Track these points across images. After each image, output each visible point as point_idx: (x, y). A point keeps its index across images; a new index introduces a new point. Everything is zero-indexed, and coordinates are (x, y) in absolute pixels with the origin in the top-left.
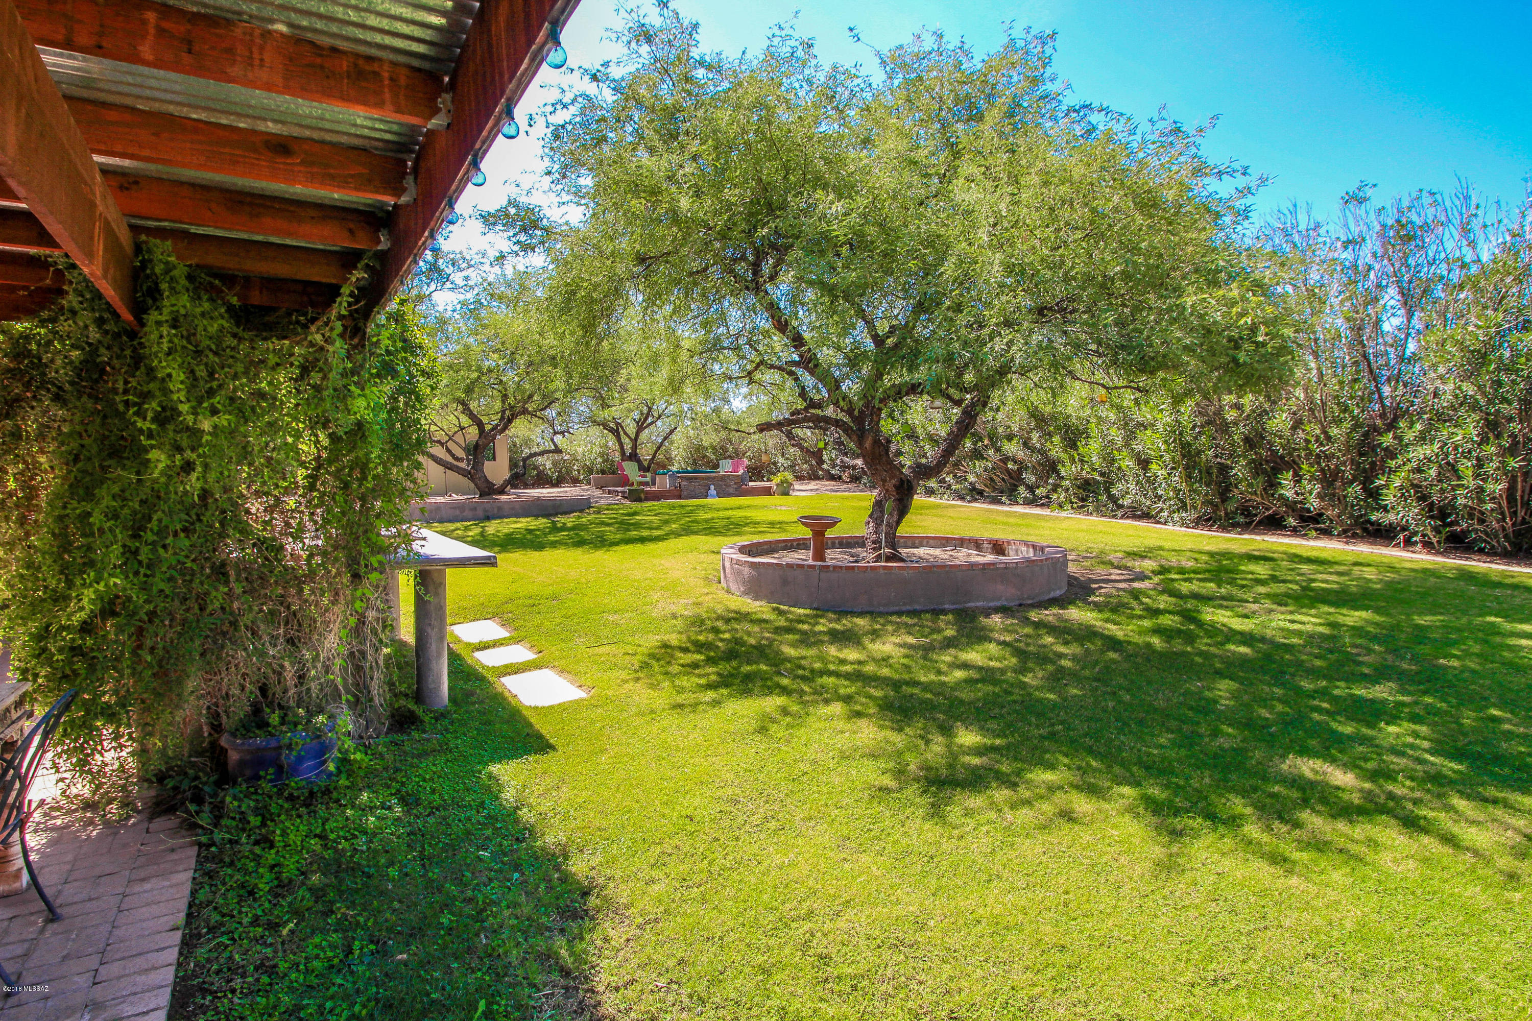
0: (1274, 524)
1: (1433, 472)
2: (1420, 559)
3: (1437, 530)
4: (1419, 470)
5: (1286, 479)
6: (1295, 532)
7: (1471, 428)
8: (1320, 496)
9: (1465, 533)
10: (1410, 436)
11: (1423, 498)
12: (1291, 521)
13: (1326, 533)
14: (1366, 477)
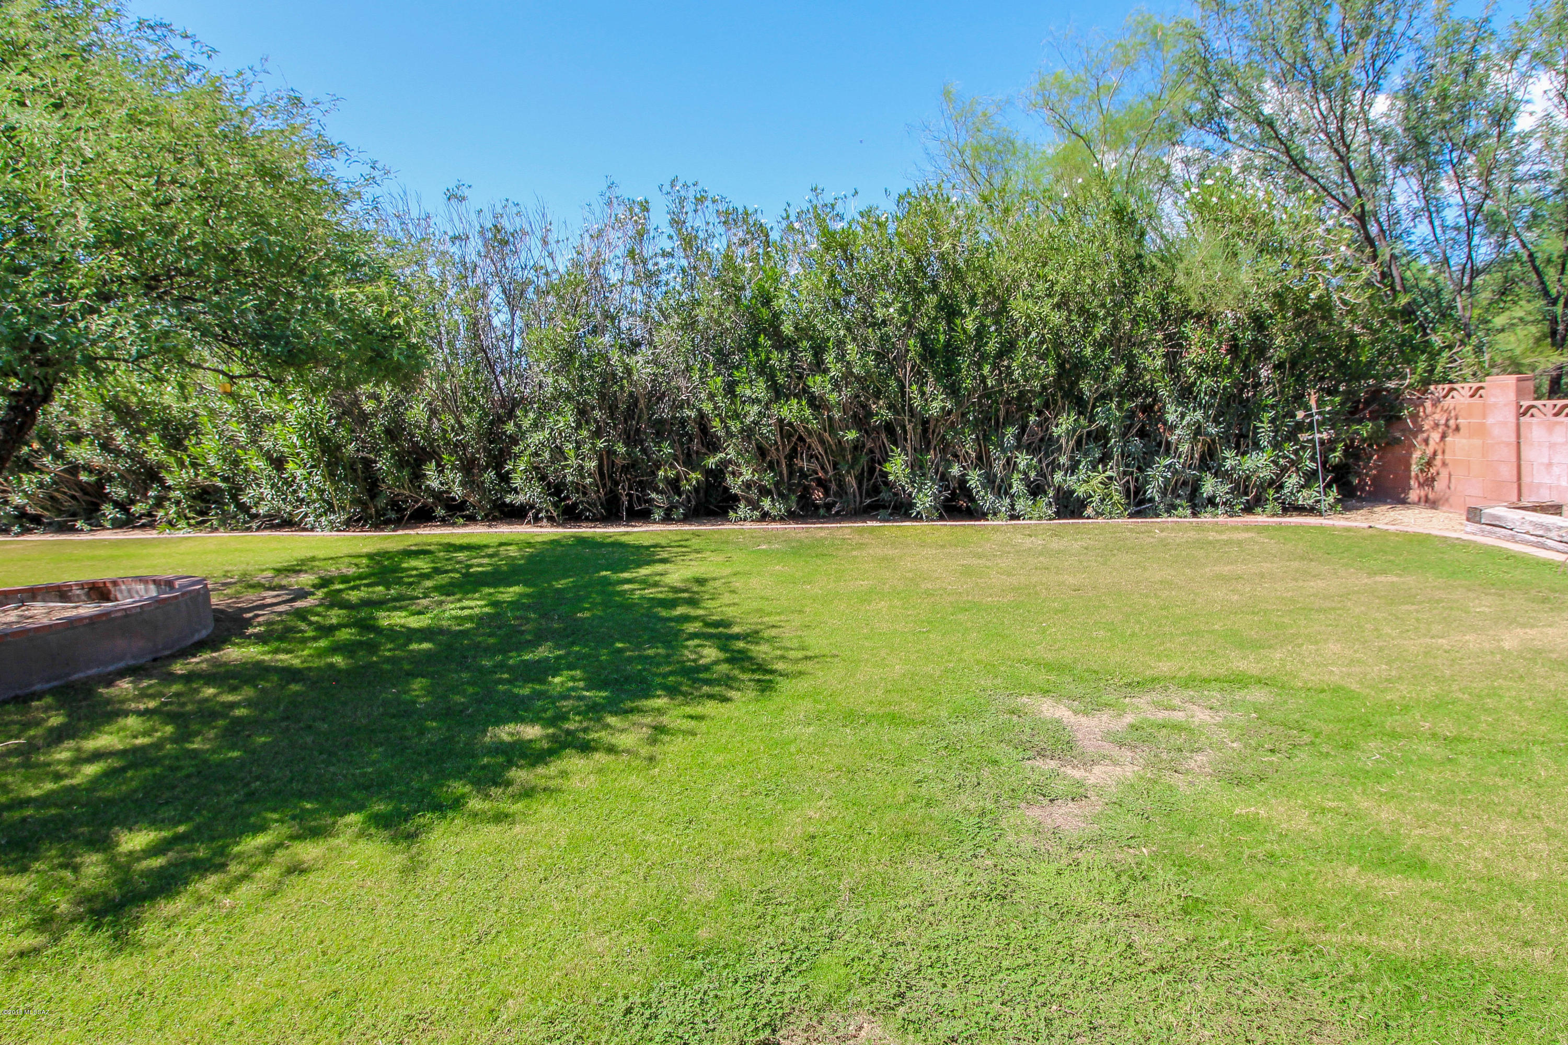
0: (423, 516)
1: (547, 455)
2: (547, 532)
3: (555, 505)
4: (536, 454)
5: (430, 470)
6: (444, 522)
7: (569, 417)
8: (463, 484)
9: (575, 505)
10: (526, 424)
11: (543, 478)
12: (440, 512)
13: (471, 519)
14: (498, 460)
